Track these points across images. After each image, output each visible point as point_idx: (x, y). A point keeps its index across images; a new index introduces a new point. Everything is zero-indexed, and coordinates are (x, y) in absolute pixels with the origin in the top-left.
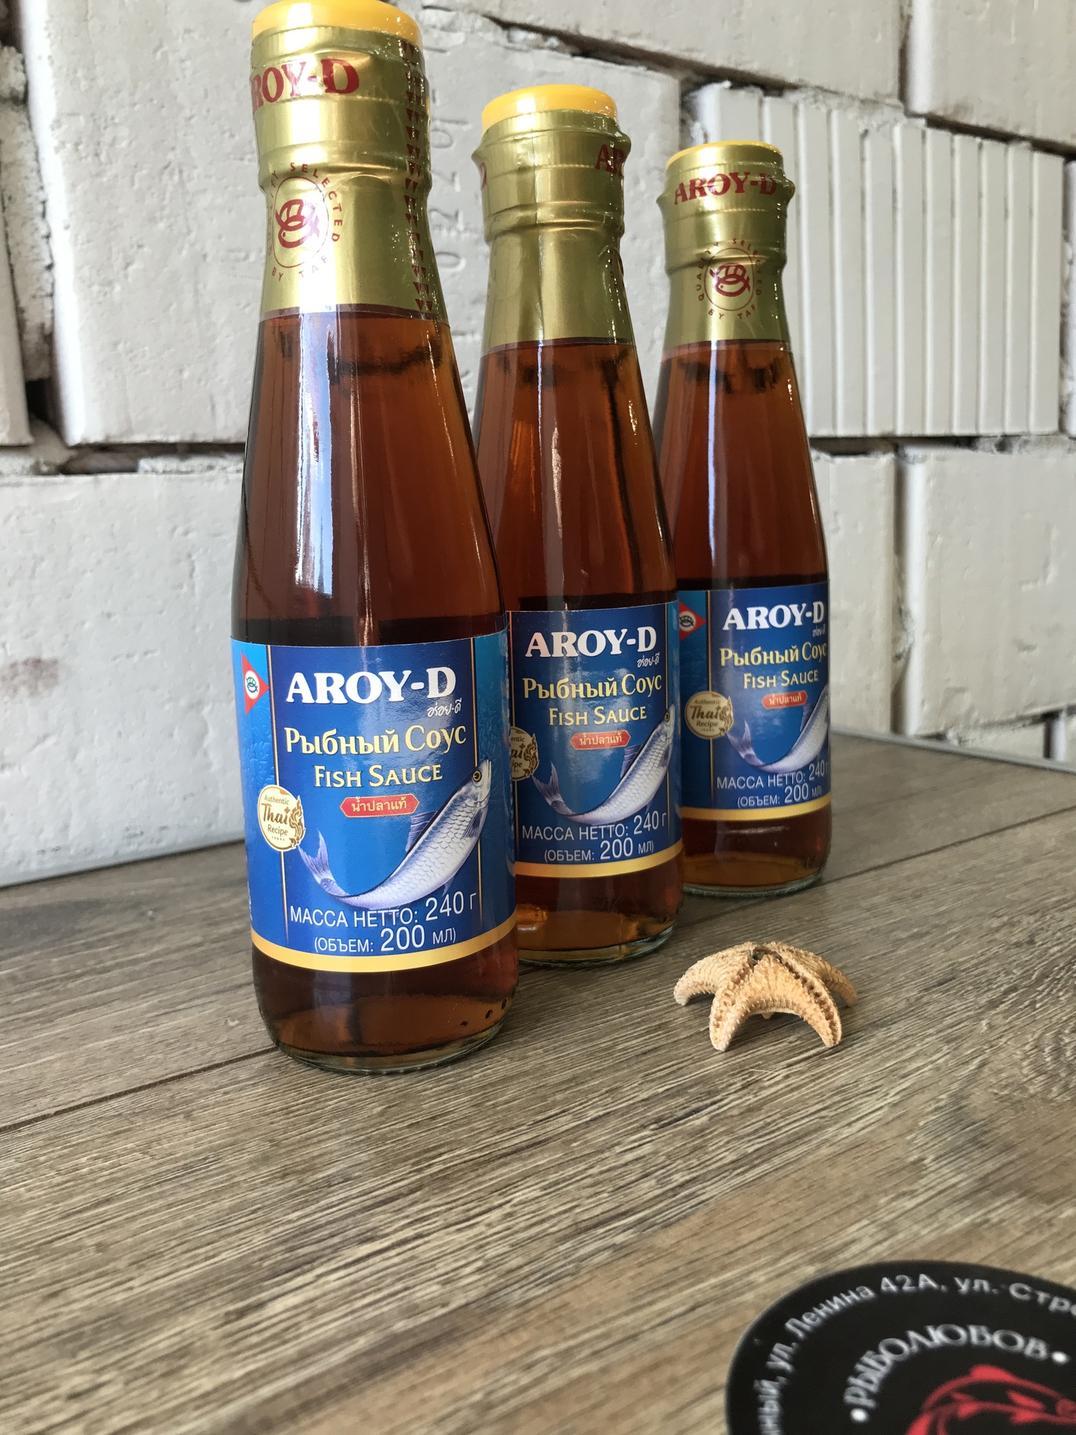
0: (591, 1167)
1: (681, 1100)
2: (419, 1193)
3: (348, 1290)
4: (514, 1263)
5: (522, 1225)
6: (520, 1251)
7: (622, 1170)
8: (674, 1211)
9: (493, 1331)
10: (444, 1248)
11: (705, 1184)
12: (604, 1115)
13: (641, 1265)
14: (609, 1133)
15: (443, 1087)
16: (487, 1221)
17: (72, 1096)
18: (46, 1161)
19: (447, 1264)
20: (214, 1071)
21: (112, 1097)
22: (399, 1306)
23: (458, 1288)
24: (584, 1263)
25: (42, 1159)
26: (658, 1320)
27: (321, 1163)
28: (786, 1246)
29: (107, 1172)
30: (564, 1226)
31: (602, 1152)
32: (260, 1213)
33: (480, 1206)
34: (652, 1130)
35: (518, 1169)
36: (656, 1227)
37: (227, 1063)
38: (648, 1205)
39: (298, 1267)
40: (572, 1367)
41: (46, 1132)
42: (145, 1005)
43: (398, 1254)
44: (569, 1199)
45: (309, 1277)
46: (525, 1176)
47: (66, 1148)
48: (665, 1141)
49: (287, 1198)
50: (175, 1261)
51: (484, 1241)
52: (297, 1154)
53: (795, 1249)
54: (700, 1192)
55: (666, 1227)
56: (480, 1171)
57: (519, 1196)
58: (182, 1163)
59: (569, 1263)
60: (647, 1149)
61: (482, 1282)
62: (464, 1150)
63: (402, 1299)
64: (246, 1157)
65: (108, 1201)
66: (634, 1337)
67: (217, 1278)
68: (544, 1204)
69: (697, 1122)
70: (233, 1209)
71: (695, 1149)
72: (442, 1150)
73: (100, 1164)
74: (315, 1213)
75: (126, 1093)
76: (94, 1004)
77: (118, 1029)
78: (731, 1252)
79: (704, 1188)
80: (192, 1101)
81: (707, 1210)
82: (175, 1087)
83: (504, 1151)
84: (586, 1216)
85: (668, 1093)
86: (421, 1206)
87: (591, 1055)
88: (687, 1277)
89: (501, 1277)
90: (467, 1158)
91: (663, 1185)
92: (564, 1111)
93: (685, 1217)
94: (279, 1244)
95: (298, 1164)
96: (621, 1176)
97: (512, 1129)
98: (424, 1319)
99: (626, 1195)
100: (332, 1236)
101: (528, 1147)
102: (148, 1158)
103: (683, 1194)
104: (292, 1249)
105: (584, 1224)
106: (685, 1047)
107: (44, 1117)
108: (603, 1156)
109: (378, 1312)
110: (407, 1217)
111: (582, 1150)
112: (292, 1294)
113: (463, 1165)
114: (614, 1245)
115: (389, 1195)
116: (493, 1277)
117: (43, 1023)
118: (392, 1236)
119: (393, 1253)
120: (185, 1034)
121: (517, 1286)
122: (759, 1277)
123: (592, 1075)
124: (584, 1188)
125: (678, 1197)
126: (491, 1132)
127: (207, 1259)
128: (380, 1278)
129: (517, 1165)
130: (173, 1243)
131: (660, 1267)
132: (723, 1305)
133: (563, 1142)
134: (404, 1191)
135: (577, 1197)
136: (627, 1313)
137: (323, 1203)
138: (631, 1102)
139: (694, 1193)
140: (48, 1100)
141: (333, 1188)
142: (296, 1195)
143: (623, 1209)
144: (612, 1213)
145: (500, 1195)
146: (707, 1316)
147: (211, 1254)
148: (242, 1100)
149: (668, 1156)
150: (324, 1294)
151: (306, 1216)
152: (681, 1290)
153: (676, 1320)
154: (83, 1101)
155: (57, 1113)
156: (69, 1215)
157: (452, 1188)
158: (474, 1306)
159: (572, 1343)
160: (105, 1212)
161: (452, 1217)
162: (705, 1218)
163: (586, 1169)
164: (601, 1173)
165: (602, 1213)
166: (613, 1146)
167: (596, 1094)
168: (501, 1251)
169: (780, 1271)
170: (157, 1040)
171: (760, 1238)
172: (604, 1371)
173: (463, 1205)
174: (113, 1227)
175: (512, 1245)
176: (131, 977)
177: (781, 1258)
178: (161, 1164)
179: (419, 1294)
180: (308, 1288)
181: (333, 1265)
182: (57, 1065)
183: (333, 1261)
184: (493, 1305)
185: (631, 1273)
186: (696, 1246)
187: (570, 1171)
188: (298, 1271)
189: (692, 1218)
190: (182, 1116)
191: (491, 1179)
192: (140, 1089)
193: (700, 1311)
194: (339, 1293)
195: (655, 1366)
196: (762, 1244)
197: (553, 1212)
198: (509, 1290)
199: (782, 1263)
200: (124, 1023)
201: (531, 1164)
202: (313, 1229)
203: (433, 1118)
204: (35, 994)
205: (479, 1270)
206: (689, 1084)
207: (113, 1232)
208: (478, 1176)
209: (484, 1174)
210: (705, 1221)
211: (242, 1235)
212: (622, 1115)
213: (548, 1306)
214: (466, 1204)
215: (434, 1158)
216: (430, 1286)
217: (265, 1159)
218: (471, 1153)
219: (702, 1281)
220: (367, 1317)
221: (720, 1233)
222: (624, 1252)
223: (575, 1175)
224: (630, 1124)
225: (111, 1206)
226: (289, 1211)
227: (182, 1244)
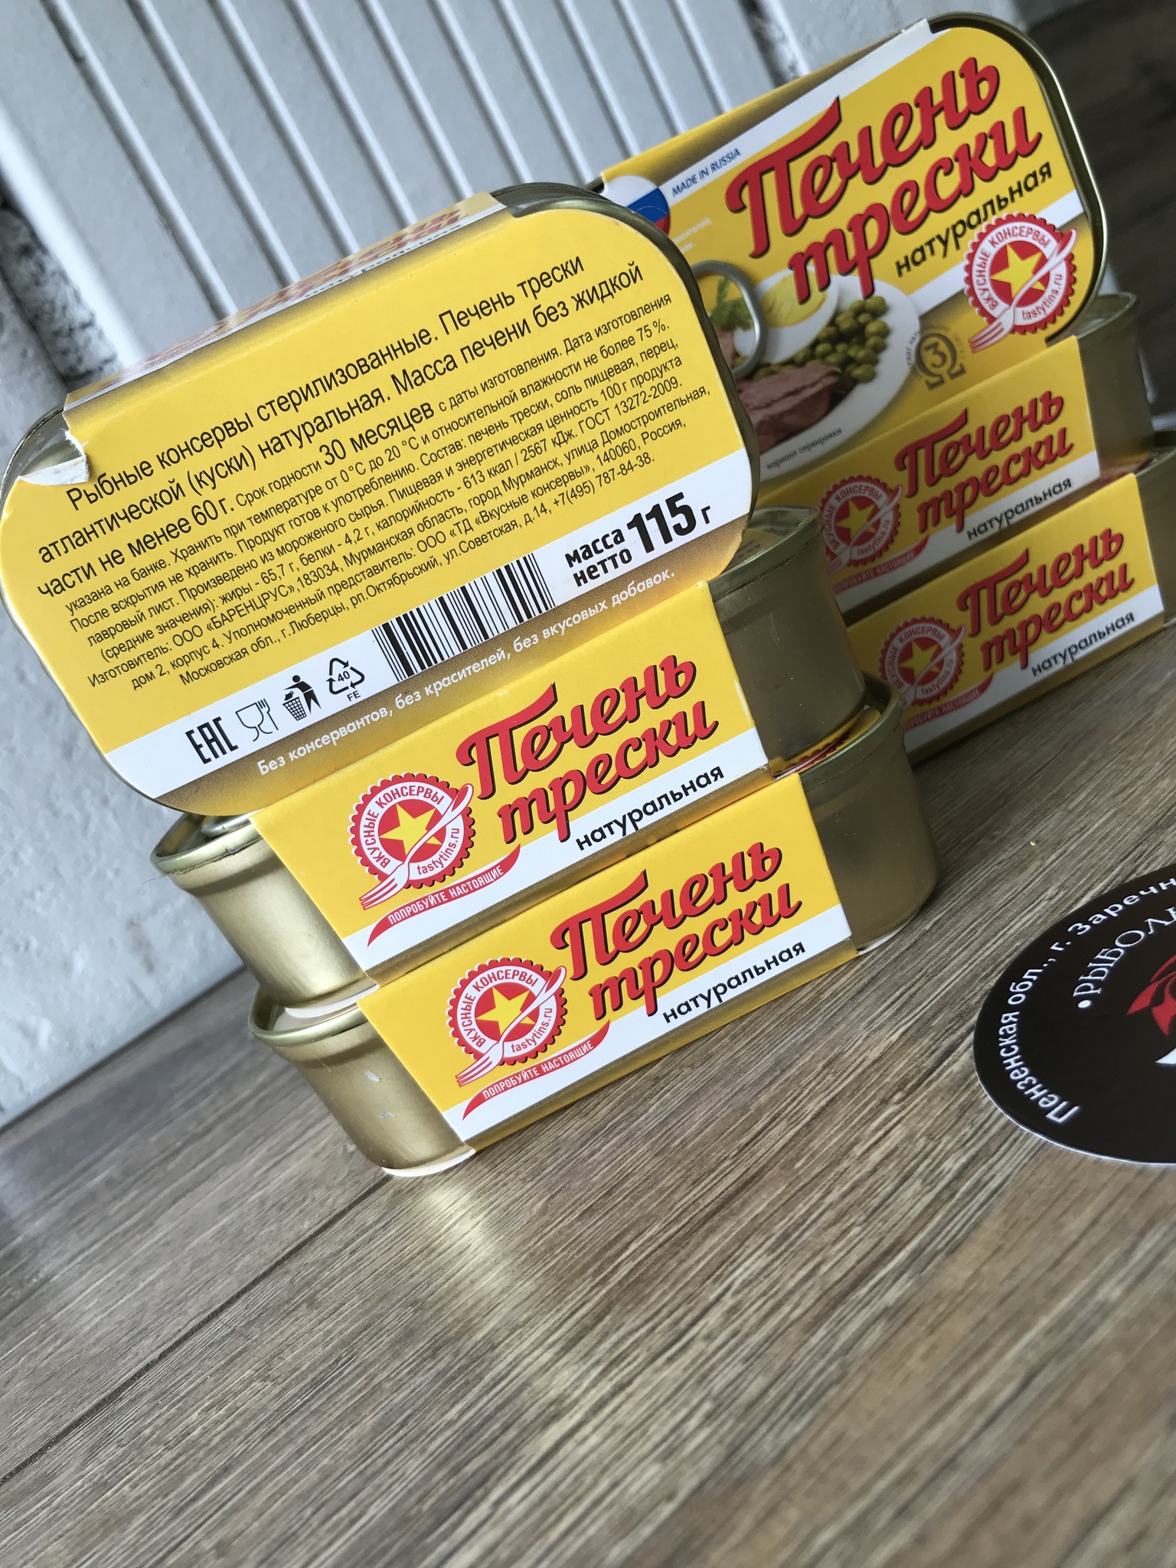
0: (828, 1192)
1: (926, 1042)
2: (608, 1318)
3: (538, 1514)
4: (753, 1389)
5: (753, 1320)
6: (758, 1366)
7: (871, 1180)
8: (959, 1220)
9: (746, 1521)
10: (654, 1398)
11: (991, 1162)
12: (827, 1105)
13: (932, 1330)
14: (840, 1130)
15: (613, 1141)
16: (705, 1332)
17: (177, 1325)
18: (153, 1433)
19: (664, 1423)
20: (337, 1225)
21: (222, 1309)
22: (610, 1520)
23: (684, 1461)
24: (850, 1357)
25: (147, 1431)
26: (980, 1421)
27: (477, 1315)
28: (1137, 1222)
29: (222, 1426)
30: (809, 1304)
31: (838, 1162)
32: (411, 1423)
33: (690, 1310)
34: (898, 1103)
35: (730, 1232)
36: (939, 1258)
37: (350, 1207)
38: (920, 1223)
39: (466, 1498)
40: (873, 1548)
41: (150, 1389)
42: (253, 1160)
43: (596, 1429)
44: (808, 1255)
45: (484, 1509)
46: (742, 1240)
47: (174, 1405)
48: (918, 1113)
49: (443, 1387)
50: (313, 1540)
51: (707, 1366)
52: (446, 1313)
53: (1151, 1223)
54: (986, 1178)
55: (952, 1252)
56: (683, 1252)
57: (740, 1275)
58: (311, 1376)
59: (830, 1362)
60: (898, 1134)
61: (715, 1439)
62: (656, 1228)
63: (610, 1506)
64: (386, 1339)
65: (226, 1470)
66: (950, 1465)
67: (367, 1552)
68: (776, 1275)
69: (956, 1068)
70: (377, 1429)
71: (963, 1109)
72: (628, 1238)
73: (215, 1415)
74: (480, 1398)
75: (238, 1296)
76: (198, 1183)
77: (224, 1207)
78: (1057, 1262)
79: (991, 1168)
80: (315, 1278)
81: (1003, 1202)
82: (293, 1265)
83: (708, 1210)
84: (837, 1275)
85: (905, 1038)
86: (614, 1338)
87: (793, 1020)
88: (1003, 1328)
89: (739, 1419)
90: (661, 1240)
91: (933, 1183)
92: (774, 1119)
93: (976, 1225)
94: (440, 1466)
95: (449, 1328)
96: (871, 1192)
97: (713, 1171)
98: (647, 1530)
99: (885, 1220)
100: (506, 1428)
101: (738, 1192)
102: (269, 1384)
103: (963, 1189)
104: (456, 1470)
105: (838, 1289)
106: (911, 961)
107: (148, 1368)
108: (840, 1169)
109: (582, 1540)
110: (598, 1362)
111: (811, 1168)
112: (465, 1548)
113: (659, 1252)
114: (886, 1309)
115: (571, 1335)
116: (730, 1423)
117: (141, 1231)
118: (583, 1401)
119: (587, 1429)
120: (301, 1183)
121: (764, 1428)
122: (1112, 1291)
123: (800, 1049)
124: (825, 1229)
125: (958, 1196)
126: (685, 1186)
127: (352, 1522)
128: (577, 1478)
129: (728, 1225)
130: (308, 1512)
131: (959, 1326)
132: (1069, 1360)
133: (783, 1167)
134: (587, 1321)
135: (818, 1247)
136: (931, 1424)
137: (487, 1378)
138: (859, 1070)
139: (979, 1181)
140: (151, 1340)
141: (497, 1351)
142: (453, 1378)
143: (886, 1244)
144: (873, 1256)
145: (715, 1281)
146: (1050, 1388)
147: (356, 1514)
148: (374, 1255)
149: (930, 1136)
150: (507, 1533)
151: (470, 1407)
152: (1000, 1355)
153: (1006, 1412)
154: (190, 1327)
155: (163, 1356)
156: (182, 1509)
157: (650, 1295)
158: (711, 1484)
159: (863, 1504)
160: (223, 1489)
161: (657, 1341)
162: (1004, 1218)
163: (822, 1198)
164: (844, 1196)
165: (859, 1261)
166: (851, 1147)
167: (811, 1077)
168: (732, 1375)
169: (1140, 1269)
170: (269, 1204)
171: (1094, 1222)
172: (921, 1540)
173: (668, 1316)
174: (235, 1510)
175: (746, 1360)
176: (234, 1130)
177: (1134, 1246)
178: (285, 1389)
179: (633, 1490)
180: (486, 1528)
181: (512, 1478)
182: (161, 1286)
183: (512, 1472)
184: (737, 1474)
185: (922, 1350)
186: (1003, 1268)
187: (801, 1209)
188: (469, 1503)
189: (986, 1224)
190: (305, 1306)
191: (698, 1262)
192: (255, 1283)
193: (1039, 1382)
194: (527, 1523)
195: (995, 1507)
196: (1100, 1232)
197: (792, 1284)
198: (756, 1438)
199: (1139, 1255)
200: (231, 1195)
201: (746, 1218)
202: (481, 1426)
203: (609, 1193)
204: (133, 1194)
205: (709, 1417)
206: (931, 1013)
207: (235, 1518)
208: (681, 1262)
209: (688, 1255)
210: (1006, 1223)
211: (391, 1468)
212: (852, 1095)
213: (815, 1449)
214: (672, 1313)
215: (618, 1255)
216: (644, 1470)
217: (409, 1334)
218: (664, 1230)
219: (1025, 1328)
220: (569, 1553)
221: (1034, 1234)
222: (903, 1316)
223: (809, 1213)
224: (866, 1104)
225: (231, 1477)
226: (446, 1407)
227: (318, 1509)
